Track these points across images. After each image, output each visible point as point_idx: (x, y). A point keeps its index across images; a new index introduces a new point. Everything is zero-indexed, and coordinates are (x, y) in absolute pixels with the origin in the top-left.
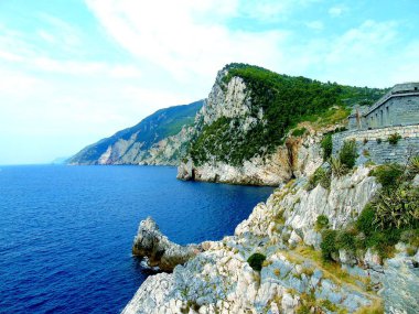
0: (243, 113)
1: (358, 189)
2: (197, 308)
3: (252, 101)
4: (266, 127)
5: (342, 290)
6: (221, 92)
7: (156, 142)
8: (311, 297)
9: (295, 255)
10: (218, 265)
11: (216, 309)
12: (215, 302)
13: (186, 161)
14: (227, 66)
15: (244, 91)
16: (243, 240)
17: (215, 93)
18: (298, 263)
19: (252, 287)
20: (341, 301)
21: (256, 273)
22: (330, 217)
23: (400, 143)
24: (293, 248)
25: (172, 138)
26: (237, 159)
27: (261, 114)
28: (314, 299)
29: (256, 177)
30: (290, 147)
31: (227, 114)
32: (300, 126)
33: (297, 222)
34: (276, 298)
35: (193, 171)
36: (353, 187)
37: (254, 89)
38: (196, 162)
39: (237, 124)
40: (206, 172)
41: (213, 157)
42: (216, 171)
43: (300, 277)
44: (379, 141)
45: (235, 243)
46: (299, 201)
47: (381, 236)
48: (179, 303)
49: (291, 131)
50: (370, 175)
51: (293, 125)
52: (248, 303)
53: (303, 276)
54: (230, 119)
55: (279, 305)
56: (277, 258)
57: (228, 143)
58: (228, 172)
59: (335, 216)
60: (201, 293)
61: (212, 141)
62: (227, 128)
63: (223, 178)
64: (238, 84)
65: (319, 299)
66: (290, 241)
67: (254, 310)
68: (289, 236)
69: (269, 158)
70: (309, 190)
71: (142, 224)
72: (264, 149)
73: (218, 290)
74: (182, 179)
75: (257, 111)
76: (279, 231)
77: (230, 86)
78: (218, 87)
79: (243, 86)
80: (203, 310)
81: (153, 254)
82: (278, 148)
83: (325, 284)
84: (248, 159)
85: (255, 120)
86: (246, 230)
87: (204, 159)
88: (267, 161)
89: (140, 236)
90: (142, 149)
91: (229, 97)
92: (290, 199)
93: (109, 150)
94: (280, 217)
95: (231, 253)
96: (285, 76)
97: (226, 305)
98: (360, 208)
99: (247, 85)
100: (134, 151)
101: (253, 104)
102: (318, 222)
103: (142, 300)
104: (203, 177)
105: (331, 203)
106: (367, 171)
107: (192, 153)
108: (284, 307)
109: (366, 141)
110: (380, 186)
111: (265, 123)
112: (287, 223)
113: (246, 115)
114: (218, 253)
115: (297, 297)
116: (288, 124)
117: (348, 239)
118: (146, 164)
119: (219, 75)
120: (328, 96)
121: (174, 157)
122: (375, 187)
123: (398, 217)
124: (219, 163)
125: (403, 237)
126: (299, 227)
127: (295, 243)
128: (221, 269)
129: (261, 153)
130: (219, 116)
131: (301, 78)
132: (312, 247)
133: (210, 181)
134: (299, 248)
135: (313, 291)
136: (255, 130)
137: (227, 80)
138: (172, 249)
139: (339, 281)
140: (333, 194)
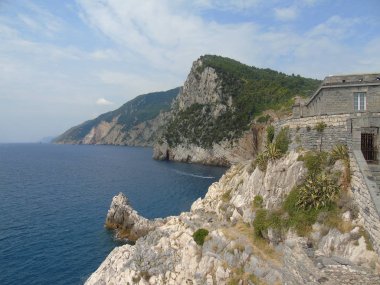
0: (215, 100)
1: (289, 172)
2: (148, 278)
3: (222, 89)
4: (235, 113)
5: (267, 265)
6: (195, 81)
7: (136, 124)
8: (241, 271)
9: (233, 232)
10: (171, 239)
11: (164, 279)
12: (164, 272)
13: (161, 143)
14: (202, 57)
15: (216, 81)
16: (196, 216)
17: (190, 81)
18: (233, 239)
19: (194, 259)
20: (264, 275)
21: (199, 247)
22: (264, 197)
23: (326, 131)
24: (234, 225)
25: (150, 122)
26: (208, 142)
27: (230, 102)
28: (243, 272)
29: (224, 158)
30: (255, 132)
31: (200, 101)
32: (265, 114)
33: (238, 201)
34: (212, 270)
35: (168, 151)
36: (284, 170)
37: (224, 79)
38: (170, 143)
39: (208, 110)
40: (180, 153)
41: (186, 140)
42: (188, 152)
43: (233, 253)
44: (309, 129)
45: (188, 218)
46: (242, 182)
47: (301, 216)
48: (133, 273)
49: (257, 118)
50: (298, 160)
51: (259, 113)
52: (189, 274)
53: (236, 251)
54: (202, 106)
55: (214, 277)
56: (217, 233)
57: (200, 127)
58: (199, 154)
59: (268, 197)
60: (152, 264)
61: (186, 125)
62: (200, 114)
63: (194, 159)
64: (210, 74)
65: (247, 273)
66: (232, 218)
67: (194, 281)
68: (231, 214)
69: (237, 141)
70: (250, 172)
71: (114, 199)
72: (232, 133)
73: (168, 262)
74: (157, 159)
75: (227, 99)
76: (224, 209)
77: (203, 76)
78: (192, 76)
79: (215, 76)
80: (152, 280)
81: (124, 227)
82: (245, 133)
83: (253, 259)
84: (217, 142)
85: (225, 107)
86: (200, 207)
87: (178, 142)
88: (234, 144)
89: (112, 210)
90: (123, 131)
91: (202, 86)
92: (237, 179)
93: (93, 131)
94: (227, 196)
95: (183, 228)
96: (254, 68)
97: (173, 275)
98: (288, 190)
99: (218, 75)
100: (115, 133)
101: (223, 92)
102: (254, 202)
103: (105, 269)
104: (176, 158)
105: (266, 185)
106: (297, 155)
107: (167, 136)
108: (217, 279)
109: (298, 129)
110: (306, 169)
111: (233, 110)
112: (231, 201)
113: (217, 102)
114: (173, 227)
115: (229, 271)
116: (254, 112)
117: (275, 219)
118: (126, 145)
119: (194, 65)
120: (291, 87)
121: (151, 139)
122: (302, 171)
123: (317, 199)
124: (191, 146)
125: (319, 218)
126: (239, 205)
127: (236, 220)
128: (173, 243)
129: (229, 138)
130: (192, 102)
131: (268, 70)
132: (248, 225)
133: (182, 161)
134: (238, 225)
135: (243, 266)
136: (224, 116)
137: (200, 70)
138: (141, 222)
139: (265, 256)
140: (268, 176)
